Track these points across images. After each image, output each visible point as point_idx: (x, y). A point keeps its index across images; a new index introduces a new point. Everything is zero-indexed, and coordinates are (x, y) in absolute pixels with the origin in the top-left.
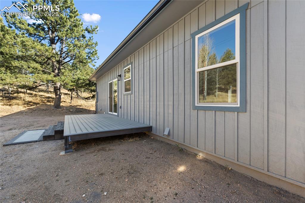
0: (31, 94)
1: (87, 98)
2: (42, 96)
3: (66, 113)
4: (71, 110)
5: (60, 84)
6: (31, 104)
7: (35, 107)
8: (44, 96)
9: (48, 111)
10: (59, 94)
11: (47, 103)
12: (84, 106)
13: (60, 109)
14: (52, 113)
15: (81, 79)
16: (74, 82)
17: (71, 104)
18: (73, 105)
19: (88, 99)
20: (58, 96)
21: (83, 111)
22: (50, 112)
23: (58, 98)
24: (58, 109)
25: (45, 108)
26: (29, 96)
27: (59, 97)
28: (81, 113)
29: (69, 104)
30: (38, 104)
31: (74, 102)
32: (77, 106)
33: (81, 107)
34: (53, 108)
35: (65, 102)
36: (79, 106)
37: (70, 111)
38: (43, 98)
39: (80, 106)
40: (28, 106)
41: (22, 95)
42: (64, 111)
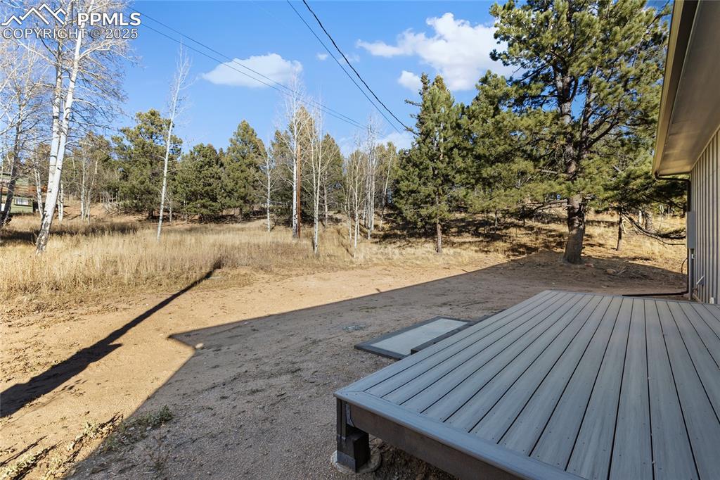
0: (531, 228)
1: (667, 236)
2: (550, 231)
3: (595, 276)
4: (611, 271)
5: (581, 199)
6: (521, 250)
7: (525, 258)
8: (555, 231)
9: (549, 268)
10: (577, 225)
11: (555, 250)
12: (660, 260)
13: (579, 266)
14: (557, 273)
15: (639, 177)
16: (616, 188)
17: (616, 253)
18: (621, 256)
19: (672, 239)
20: (574, 232)
21: (651, 275)
22: (553, 271)
23: (574, 237)
24: (573, 266)
25: (544, 260)
26: (527, 232)
27: (576, 234)
28: (642, 282)
29: (611, 251)
30: (535, 249)
31: (628, 247)
32: (634, 259)
33: (647, 263)
34: (560, 261)
35: (600, 245)
36: (641, 259)
37: (606, 273)
38: (553, 236)
39: (647, 259)
40: (514, 255)
41: (513, 231)
42: (589, 270)
